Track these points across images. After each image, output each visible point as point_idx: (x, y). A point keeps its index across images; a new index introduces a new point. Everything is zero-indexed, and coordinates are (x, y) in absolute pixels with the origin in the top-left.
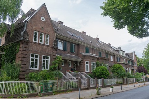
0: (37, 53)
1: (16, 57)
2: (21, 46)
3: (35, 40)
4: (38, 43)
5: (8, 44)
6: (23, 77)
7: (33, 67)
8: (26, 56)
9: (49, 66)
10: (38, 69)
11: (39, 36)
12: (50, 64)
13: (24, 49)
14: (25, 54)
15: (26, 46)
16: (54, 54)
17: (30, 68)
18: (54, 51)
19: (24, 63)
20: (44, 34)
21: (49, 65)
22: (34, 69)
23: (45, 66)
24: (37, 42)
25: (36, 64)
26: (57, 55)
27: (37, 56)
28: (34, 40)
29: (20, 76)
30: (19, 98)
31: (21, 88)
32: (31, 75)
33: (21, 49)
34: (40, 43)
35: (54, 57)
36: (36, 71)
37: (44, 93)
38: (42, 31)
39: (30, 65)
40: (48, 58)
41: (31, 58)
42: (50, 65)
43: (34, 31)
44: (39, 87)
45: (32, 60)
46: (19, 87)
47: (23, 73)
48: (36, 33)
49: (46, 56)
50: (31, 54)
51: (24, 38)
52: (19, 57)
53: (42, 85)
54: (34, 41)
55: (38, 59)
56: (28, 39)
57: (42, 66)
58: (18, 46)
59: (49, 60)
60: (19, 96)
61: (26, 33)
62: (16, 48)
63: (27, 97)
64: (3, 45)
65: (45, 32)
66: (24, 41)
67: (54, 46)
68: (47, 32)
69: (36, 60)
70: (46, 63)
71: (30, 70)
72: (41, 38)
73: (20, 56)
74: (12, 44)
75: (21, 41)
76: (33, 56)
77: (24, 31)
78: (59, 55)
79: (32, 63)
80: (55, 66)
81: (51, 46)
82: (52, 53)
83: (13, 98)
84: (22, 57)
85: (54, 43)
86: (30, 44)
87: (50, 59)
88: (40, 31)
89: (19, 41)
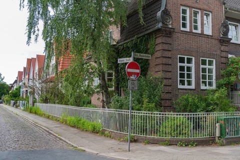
0: (189, 53)
1: (149, 64)
2: (159, 40)
3: (184, 25)
4: (191, 32)
5: (128, 40)
6: (168, 103)
7: (183, 84)
8: (170, 62)
9: (214, 81)
10: (193, 87)
11: (191, 17)
12: (216, 76)
13: (166, 47)
14: (169, 57)
15: (168, 40)
16: (224, 54)
17: (180, 86)
18: (223, 48)
19: (168, 75)
20: (200, 11)
21: (214, 78)
22: (186, 86)
23: (207, 80)
24: (188, 29)
25: (189, 76)
26: (230, 56)
27: (189, 61)
28: (183, 27)
29: (163, 102)
30: (181, 146)
31: (180, 126)
32: (187, 100)
33: (159, 47)
34: (194, 31)
35: (223, 60)
36: (189, 91)
37: (227, 138)
38: (196, 5)
39: (179, 79)
40: (210, 63)
41: (179, 64)
42: (217, 79)
43: (182, 8)
44: (217, 125)
45: (182, 68)
46: (174, 124)
47: (168, 96)
48: (184, 12)
49: (207, 59)
50: (179, 56)
51: (163, 23)
52: (156, 65)
53: (222, 122)
54: (182, 29)
55: (193, 65)
56: (170, 26)
57: (201, 80)
58: (151, 42)
59: (214, 67)
60: (181, 141)
61: (166, 13)
62: (147, 46)
63: (196, 145)
64: (118, 43)
65: (201, 7)
66: (166, 31)
67: (222, 36)
68: (205, 7)
69: (189, 69)
70: (207, 74)
71: (179, 89)
72: (196, 21)
73: (159, 61)
74: (138, 38)
75: (159, 30)
76: (182, 60)
77: (163, 8)
78: (234, 56)
79: (182, 76)
80: (229, 79)
81: (216, 35)
82: (218, 52)
83: (170, 145)
84: (163, 64)
85: (223, 29)
86: (175, 36)
87: (216, 65)
88: (193, 5)
89: (153, 32)
